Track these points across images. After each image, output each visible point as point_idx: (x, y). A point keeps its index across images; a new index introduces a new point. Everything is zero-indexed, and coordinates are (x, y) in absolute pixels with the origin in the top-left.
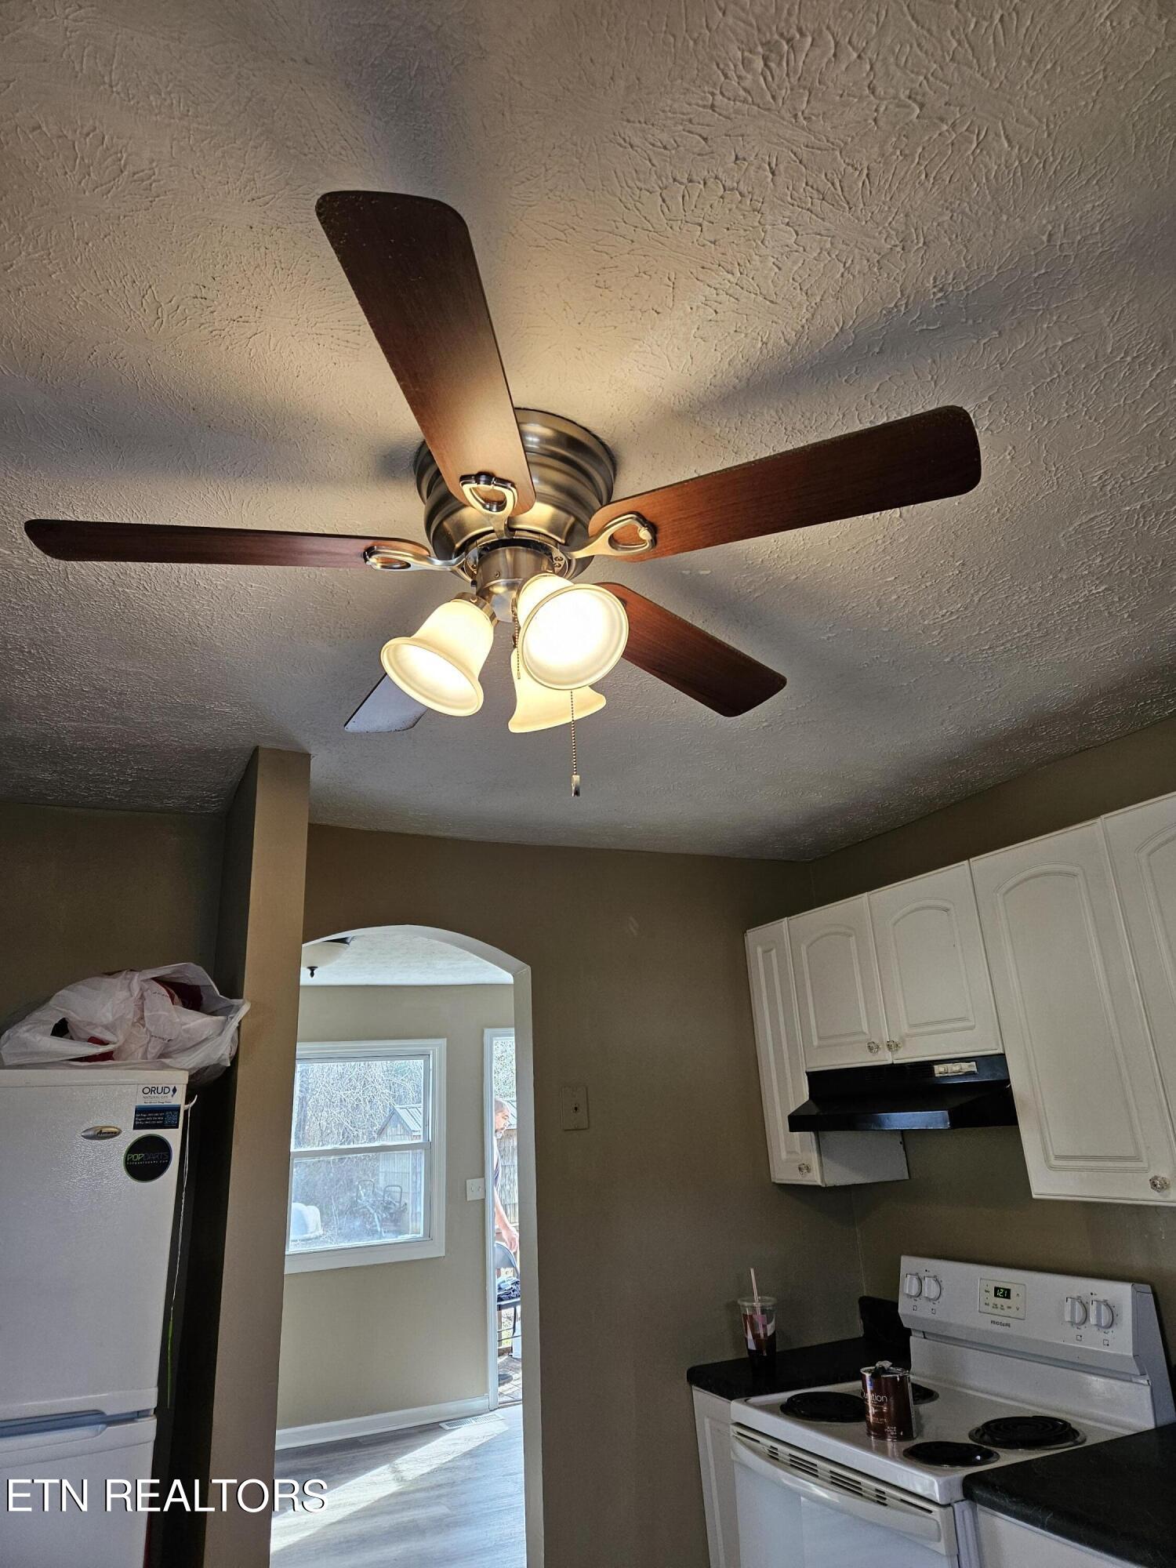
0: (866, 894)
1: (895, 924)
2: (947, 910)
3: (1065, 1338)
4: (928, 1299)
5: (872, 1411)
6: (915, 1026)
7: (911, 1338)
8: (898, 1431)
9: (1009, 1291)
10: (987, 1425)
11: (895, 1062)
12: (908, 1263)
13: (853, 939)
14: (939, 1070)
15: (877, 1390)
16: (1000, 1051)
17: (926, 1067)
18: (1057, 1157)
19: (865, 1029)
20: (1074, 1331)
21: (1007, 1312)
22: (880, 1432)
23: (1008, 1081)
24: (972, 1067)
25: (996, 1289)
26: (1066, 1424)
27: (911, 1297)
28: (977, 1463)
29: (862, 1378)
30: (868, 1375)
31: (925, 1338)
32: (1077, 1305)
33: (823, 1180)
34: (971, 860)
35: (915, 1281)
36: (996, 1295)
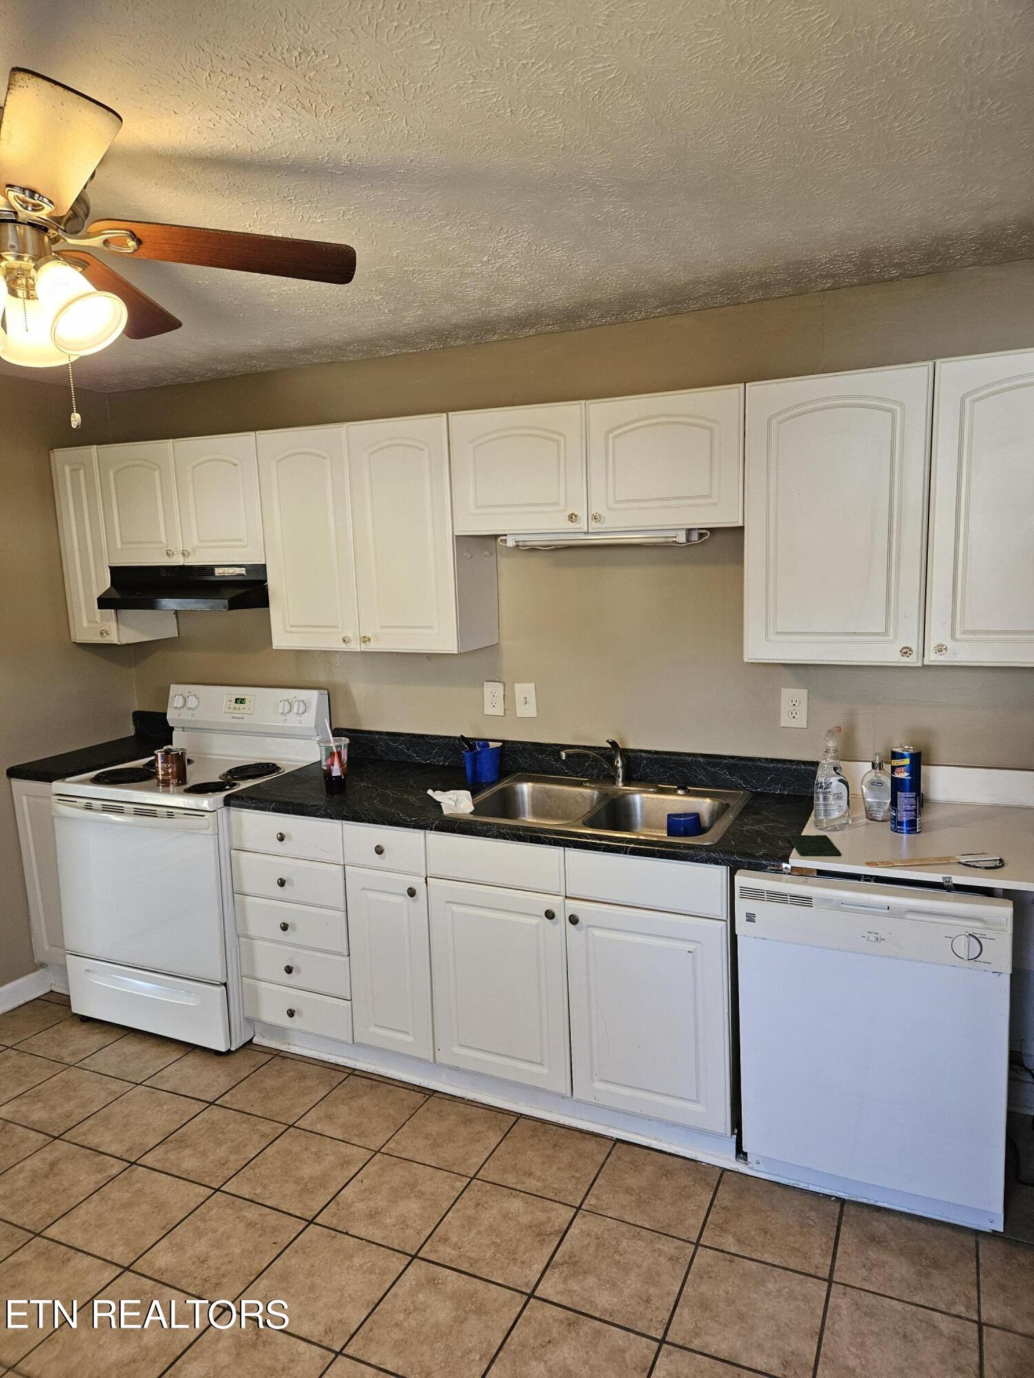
0: (171, 440)
1: (194, 468)
2: (235, 465)
3: (278, 722)
4: (189, 708)
5: (161, 772)
6: (204, 541)
7: (174, 732)
8: (178, 781)
9: (244, 699)
10: (230, 771)
11: (186, 564)
12: (174, 689)
13: (157, 473)
14: (218, 571)
15: (165, 761)
16: (263, 563)
17: (209, 570)
18: (292, 626)
19: (163, 539)
20: (283, 717)
21: (242, 711)
22: (166, 783)
23: (266, 581)
24: (243, 571)
25: (236, 699)
26: (274, 765)
27: (177, 708)
28: (228, 790)
29: (156, 756)
30: (159, 754)
31: (184, 731)
32: (286, 703)
33: (119, 641)
34: (257, 432)
35: (181, 698)
36: (236, 702)
